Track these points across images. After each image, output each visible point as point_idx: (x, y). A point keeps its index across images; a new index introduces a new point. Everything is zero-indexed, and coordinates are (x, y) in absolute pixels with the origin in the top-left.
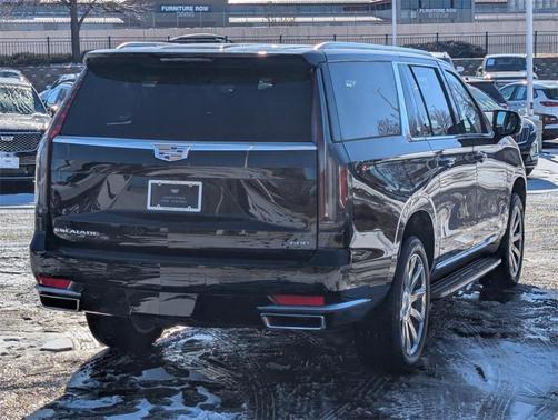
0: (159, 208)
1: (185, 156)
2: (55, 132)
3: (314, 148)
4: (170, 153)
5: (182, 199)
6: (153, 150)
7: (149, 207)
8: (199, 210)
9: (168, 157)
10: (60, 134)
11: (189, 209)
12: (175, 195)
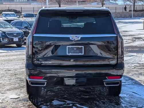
0: (70, 54)
1: (79, 39)
2: (34, 33)
3: (116, 35)
4: (75, 38)
5: (78, 51)
6: (69, 37)
7: (67, 54)
8: (83, 54)
9: (75, 39)
10: (35, 33)
11: (80, 54)
12: (75, 50)
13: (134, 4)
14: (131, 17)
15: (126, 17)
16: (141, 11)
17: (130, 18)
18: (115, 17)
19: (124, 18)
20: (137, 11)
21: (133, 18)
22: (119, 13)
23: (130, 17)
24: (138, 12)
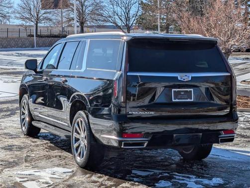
0: (177, 100)
1: (190, 79)
4: (185, 78)
5: (185, 96)
7: (173, 100)
8: (192, 100)
11: (189, 100)
12: (182, 95)
13: (37, 24)
14: (33, 47)
15: (24, 46)
16: (48, 36)
17: (32, 49)
18: (8, 45)
19: (22, 48)
20: (42, 37)
21: (37, 48)
22: (13, 39)
23: (31, 46)
24: (44, 38)
